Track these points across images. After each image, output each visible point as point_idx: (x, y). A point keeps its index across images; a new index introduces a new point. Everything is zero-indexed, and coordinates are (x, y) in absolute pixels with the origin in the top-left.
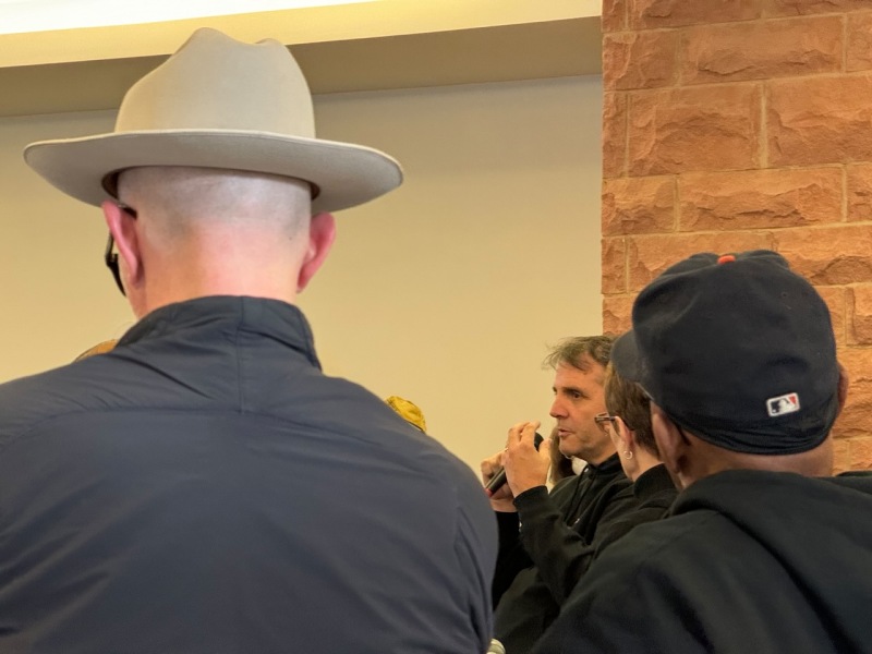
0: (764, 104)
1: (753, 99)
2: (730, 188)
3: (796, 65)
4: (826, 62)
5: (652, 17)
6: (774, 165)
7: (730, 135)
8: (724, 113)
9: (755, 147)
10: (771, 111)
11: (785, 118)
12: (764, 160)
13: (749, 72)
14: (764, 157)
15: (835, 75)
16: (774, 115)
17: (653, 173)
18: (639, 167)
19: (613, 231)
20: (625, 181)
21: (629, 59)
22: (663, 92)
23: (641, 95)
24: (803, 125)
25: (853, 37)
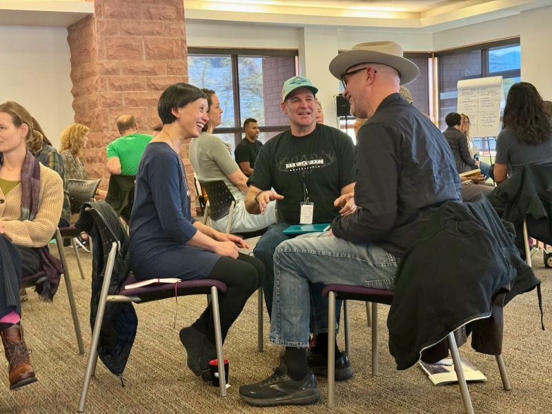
0: (143, 43)
1: (140, 41)
2: (136, 65)
3: (152, 34)
4: (159, 33)
5: (112, 15)
6: (147, 59)
7: (135, 50)
8: (134, 44)
9: (142, 54)
10: (145, 44)
11: (151, 47)
13: (138, 34)
14: (144, 57)
15: (161, 37)
16: (147, 46)
17: (113, 59)
18: (110, 57)
19: (102, 74)
20: (105, 60)
21: (105, 26)
22: (115, 36)
23: (109, 36)
24: (155, 49)
25: (166, 28)
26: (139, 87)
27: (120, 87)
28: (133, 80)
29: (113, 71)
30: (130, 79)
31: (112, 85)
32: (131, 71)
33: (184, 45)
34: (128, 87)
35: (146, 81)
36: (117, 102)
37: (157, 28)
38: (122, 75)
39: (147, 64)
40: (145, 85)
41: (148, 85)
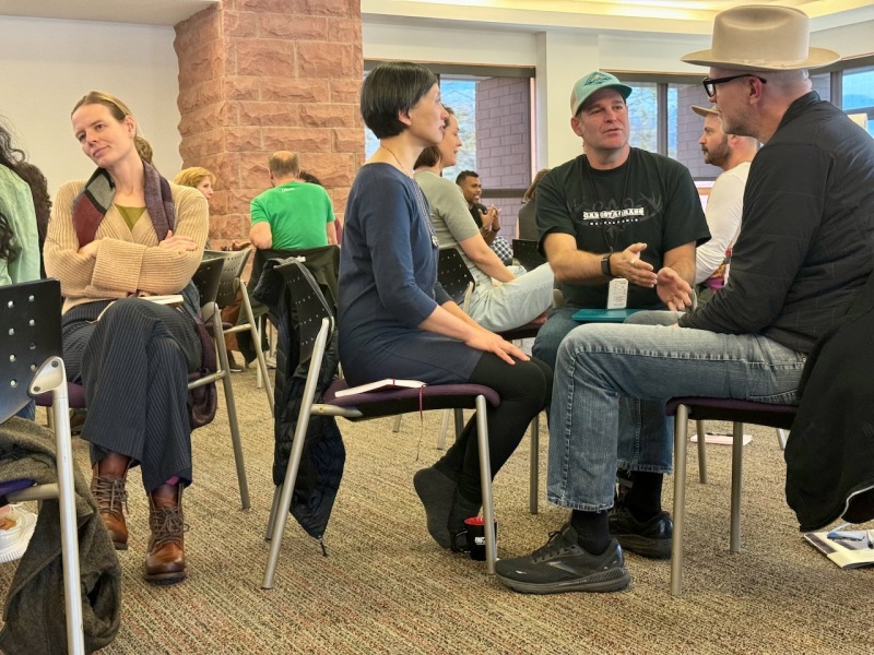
0: (295, 50)
1: (290, 47)
2: (284, 85)
3: (310, 36)
4: (320, 36)
6: (301, 76)
7: (282, 62)
8: (281, 51)
9: (293, 68)
10: (298, 53)
11: (306, 57)
12: (297, 74)
13: (289, 36)
15: (324, 42)
16: (301, 56)
17: (248, 74)
18: (243, 72)
19: (232, 98)
20: (236, 76)
21: (238, 22)
22: (251, 39)
23: (242, 39)
24: (314, 61)
25: (331, 28)
26: (286, 120)
27: (259, 119)
28: (279, 109)
29: (248, 95)
30: (273, 107)
31: (246, 116)
32: (276, 95)
33: (359, 56)
34: (271, 120)
35: (298, 111)
36: (253, 142)
37: (316, 28)
38: (261, 101)
39: (301, 85)
40: (297, 118)
41: (302, 118)
